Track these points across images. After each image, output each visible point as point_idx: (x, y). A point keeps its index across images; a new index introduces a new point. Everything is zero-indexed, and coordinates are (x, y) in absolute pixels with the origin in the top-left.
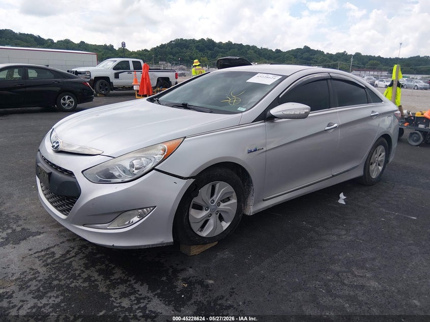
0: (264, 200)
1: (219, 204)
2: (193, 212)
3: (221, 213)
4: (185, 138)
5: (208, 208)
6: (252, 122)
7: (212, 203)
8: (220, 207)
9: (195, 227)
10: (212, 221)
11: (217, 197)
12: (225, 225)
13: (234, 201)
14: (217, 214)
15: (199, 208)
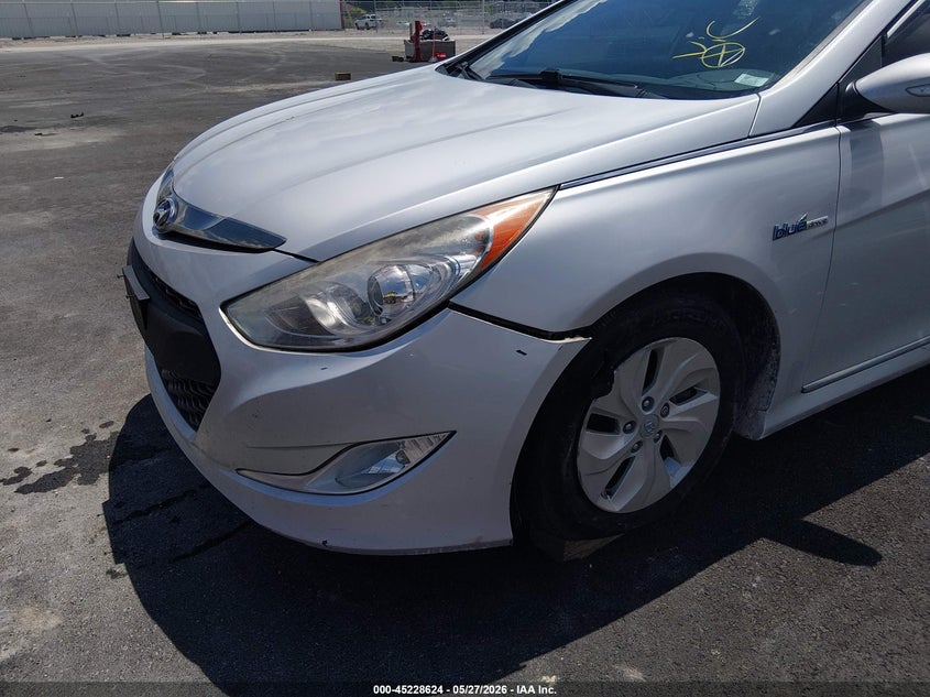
0: (803, 391)
1: (665, 412)
2: (589, 440)
3: (670, 438)
4: (557, 188)
5: (633, 424)
6: (794, 127)
7: (645, 408)
8: (667, 419)
9: (592, 487)
10: (639, 464)
11: (663, 388)
12: (678, 473)
13: (709, 398)
14: (656, 440)
15: (606, 425)
